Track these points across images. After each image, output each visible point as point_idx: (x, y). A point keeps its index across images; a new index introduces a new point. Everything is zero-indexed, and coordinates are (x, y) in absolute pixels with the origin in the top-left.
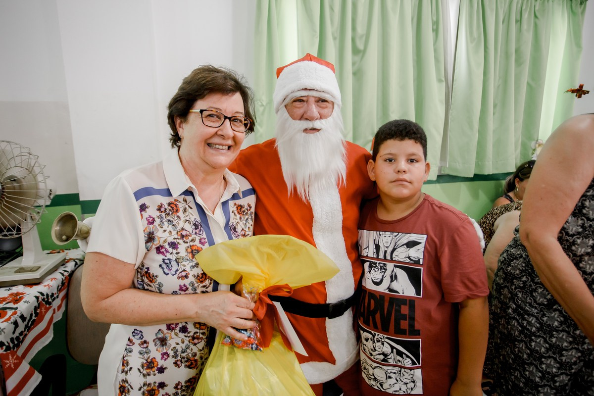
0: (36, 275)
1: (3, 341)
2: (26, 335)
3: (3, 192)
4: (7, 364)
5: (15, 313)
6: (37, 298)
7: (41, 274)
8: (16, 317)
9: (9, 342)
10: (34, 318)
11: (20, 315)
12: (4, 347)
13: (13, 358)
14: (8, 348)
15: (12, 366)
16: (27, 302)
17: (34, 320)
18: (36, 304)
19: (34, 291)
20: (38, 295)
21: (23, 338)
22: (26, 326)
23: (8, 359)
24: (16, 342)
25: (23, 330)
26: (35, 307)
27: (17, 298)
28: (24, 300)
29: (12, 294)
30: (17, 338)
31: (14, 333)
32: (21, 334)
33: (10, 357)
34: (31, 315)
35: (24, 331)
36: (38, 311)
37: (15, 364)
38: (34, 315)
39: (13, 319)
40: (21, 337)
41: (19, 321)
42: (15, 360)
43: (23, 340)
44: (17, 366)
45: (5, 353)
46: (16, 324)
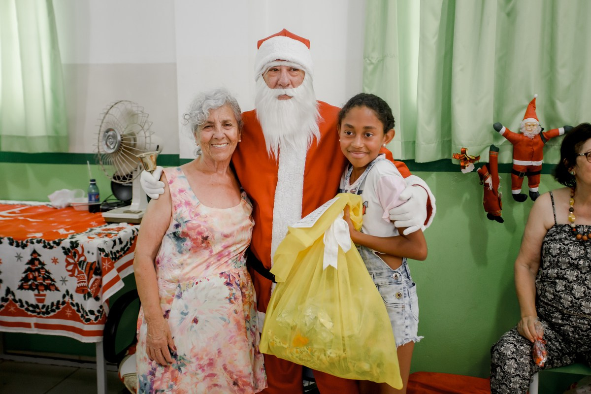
0: (136, 216)
1: (105, 249)
2: (121, 256)
3: (122, 143)
4: (104, 265)
5: (116, 235)
6: (133, 232)
7: (139, 216)
8: (116, 238)
9: (109, 252)
10: (129, 246)
11: (119, 237)
12: (104, 253)
13: (108, 263)
14: (107, 255)
15: (106, 268)
16: (126, 232)
17: (129, 248)
18: (132, 237)
19: (134, 227)
20: (135, 230)
21: (119, 256)
22: (122, 249)
23: (105, 263)
24: (114, 256)
25: (119, 250)
26: (131, 238)
27: (119, 229)
28: (125, 230)
29: (118, 228)
30: (115, 254)
31: (113, 248)
32: (118, 252)
33: (106, 262)
34: (127, 243)
35: (121, 251)
36: (133, 242)
37: (108, 267)
38: (129, 244)
39: (113, 238)
40: (118, 255)
41: (118, 241)
42: (109, 265)
43: (119, 258)
44: (110, 269)
45: (104, 257)
46: (115, 241)
